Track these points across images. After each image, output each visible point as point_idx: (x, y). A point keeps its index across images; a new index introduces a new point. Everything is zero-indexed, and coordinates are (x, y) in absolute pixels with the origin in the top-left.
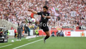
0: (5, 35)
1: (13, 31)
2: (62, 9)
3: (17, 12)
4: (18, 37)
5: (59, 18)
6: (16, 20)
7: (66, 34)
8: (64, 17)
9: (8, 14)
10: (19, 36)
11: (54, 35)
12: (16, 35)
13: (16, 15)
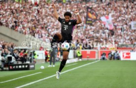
0: (31, 59)
1: (43, 52)
2: (116, 19)
3: (48, 24)
4: (50, 61)
5: (112, 33)
6: (47, 36)
7: (123, 56)
8: (120, 31)
9: (35, 26)
10: (53, 60)
11: (105, 57)
12: (47, 58)
13: (47, 29)
